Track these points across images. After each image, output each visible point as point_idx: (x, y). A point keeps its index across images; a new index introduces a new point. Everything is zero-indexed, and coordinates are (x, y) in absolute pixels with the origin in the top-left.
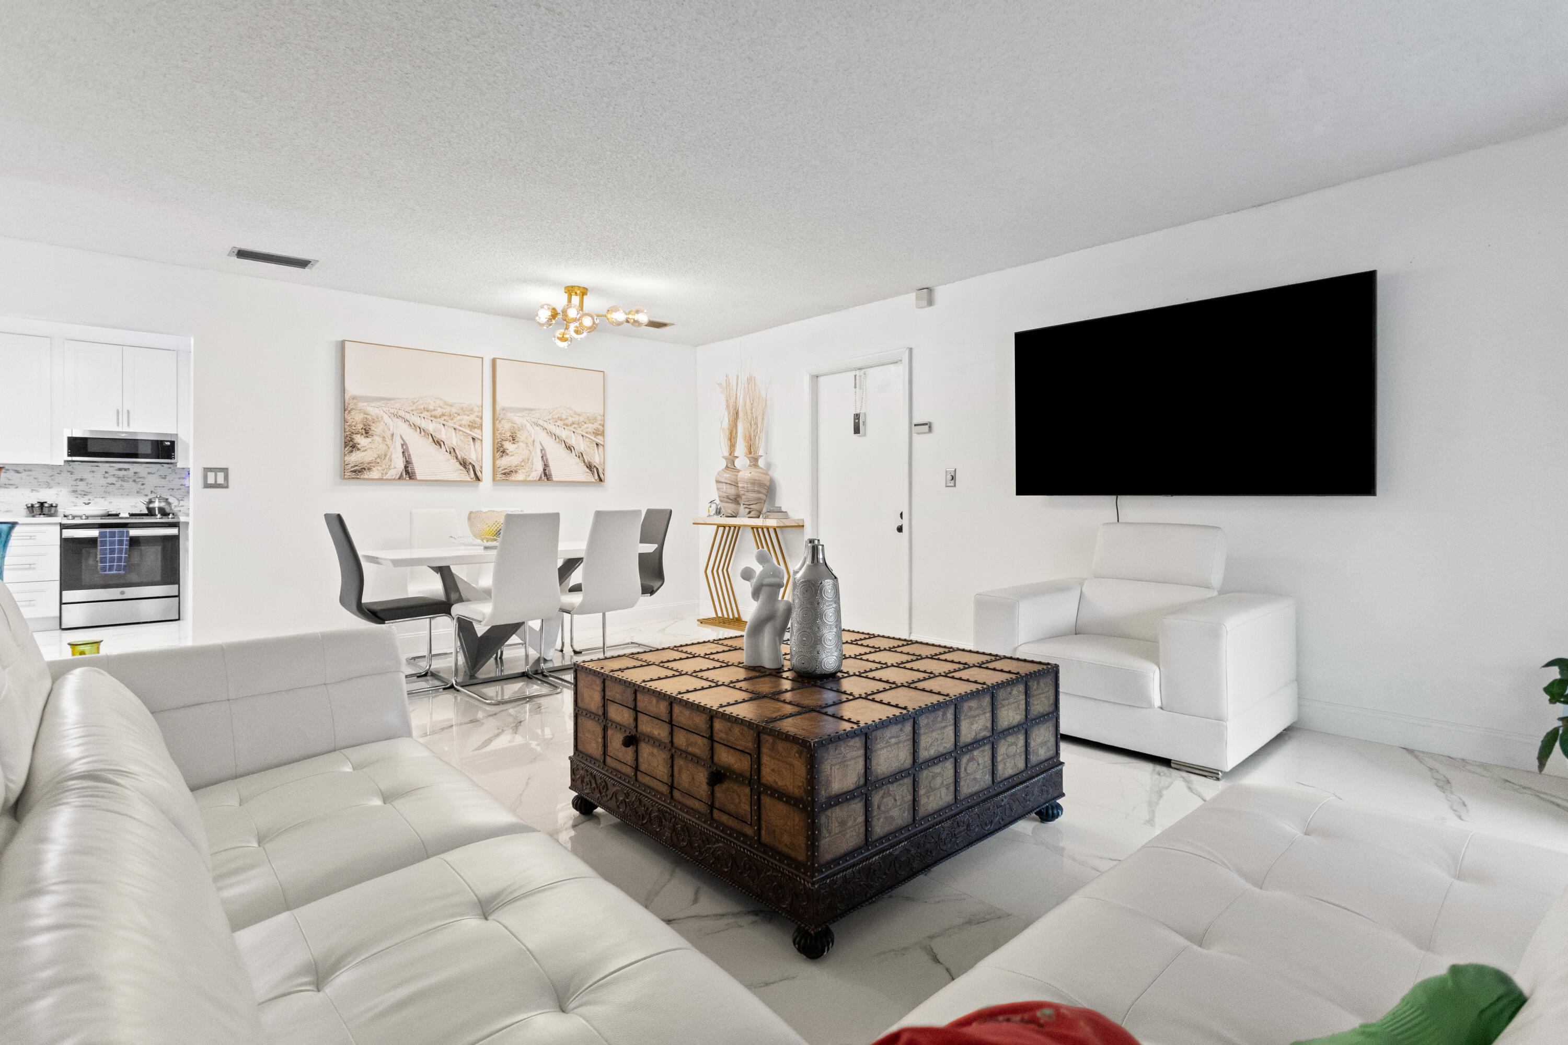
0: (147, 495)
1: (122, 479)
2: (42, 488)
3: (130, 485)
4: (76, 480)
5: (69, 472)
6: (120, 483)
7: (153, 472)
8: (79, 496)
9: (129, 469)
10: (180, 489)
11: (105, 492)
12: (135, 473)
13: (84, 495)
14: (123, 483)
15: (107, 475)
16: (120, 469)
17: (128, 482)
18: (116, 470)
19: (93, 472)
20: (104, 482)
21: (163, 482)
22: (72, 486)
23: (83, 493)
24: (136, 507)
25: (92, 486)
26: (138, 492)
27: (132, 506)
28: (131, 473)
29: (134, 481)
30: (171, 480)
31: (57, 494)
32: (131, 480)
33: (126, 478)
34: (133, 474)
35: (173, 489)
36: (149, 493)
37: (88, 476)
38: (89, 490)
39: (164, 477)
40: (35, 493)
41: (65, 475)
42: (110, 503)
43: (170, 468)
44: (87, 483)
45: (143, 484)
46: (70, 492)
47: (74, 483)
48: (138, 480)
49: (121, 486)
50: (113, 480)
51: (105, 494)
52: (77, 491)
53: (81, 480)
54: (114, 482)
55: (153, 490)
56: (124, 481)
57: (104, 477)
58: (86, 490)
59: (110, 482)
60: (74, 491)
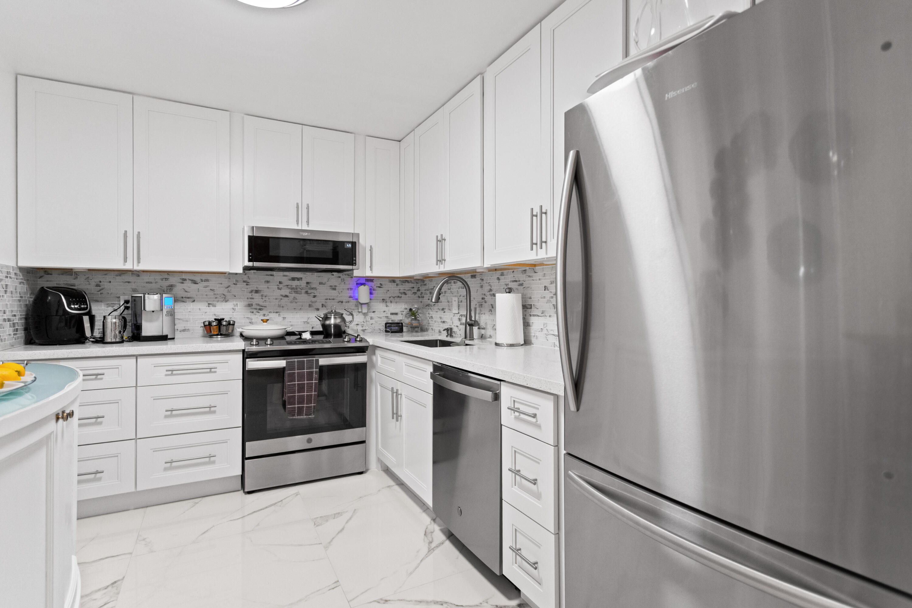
0: (318, 309)
1: (295, 290)
2: (218, 302)
3: (303, 298)
4: (252, 292)
5: (244, 282)
6: (294, 295)
7: (324, 282)
8: (255, 311)
9: (301, 278)
10: (348, 302)
11: (279, 306)
12: (308, 283)
13: (260, 309)
14: (296, 295)
15: (281, 286)
16: (293, 279)
17: (301, 294)
18: (289, 280)
19: (268, 282)
20: (278, 293)
21: (333, 293)
22: (248, 298)
23: (258, 307)
24: (308, 323)
25: (267, 299)
26: (310, 306)
27: (304, 322)
28: (303, 283)
29: (307, 292)
30: (340, 291)
31: (233, 308)
32: (303, 291)
33: (299, 290)
34: (305, 285)
35: (342, 302)
36: (320, 307)
37: (262, 287)
38: (264, 304)
39: (334, 288)
40: (211, 307)
41: (242, 285)
42: (284, 318)
43: (340, 277)
44: (262, 295)
45: (315, 297)
46: (245, 306)
47: (250, 295)
48: (310, 291)
49: (295, 298)
50: (286, 292)
51: (279, 309)
52: (252, 305)
53: (257, 292)
54: (288, 294)
55: (324, 304)
56: (297, 292)
57: (278, 288)
58: (261, 303)
59: (284, 294)
60: (250, 305)
